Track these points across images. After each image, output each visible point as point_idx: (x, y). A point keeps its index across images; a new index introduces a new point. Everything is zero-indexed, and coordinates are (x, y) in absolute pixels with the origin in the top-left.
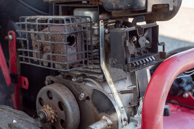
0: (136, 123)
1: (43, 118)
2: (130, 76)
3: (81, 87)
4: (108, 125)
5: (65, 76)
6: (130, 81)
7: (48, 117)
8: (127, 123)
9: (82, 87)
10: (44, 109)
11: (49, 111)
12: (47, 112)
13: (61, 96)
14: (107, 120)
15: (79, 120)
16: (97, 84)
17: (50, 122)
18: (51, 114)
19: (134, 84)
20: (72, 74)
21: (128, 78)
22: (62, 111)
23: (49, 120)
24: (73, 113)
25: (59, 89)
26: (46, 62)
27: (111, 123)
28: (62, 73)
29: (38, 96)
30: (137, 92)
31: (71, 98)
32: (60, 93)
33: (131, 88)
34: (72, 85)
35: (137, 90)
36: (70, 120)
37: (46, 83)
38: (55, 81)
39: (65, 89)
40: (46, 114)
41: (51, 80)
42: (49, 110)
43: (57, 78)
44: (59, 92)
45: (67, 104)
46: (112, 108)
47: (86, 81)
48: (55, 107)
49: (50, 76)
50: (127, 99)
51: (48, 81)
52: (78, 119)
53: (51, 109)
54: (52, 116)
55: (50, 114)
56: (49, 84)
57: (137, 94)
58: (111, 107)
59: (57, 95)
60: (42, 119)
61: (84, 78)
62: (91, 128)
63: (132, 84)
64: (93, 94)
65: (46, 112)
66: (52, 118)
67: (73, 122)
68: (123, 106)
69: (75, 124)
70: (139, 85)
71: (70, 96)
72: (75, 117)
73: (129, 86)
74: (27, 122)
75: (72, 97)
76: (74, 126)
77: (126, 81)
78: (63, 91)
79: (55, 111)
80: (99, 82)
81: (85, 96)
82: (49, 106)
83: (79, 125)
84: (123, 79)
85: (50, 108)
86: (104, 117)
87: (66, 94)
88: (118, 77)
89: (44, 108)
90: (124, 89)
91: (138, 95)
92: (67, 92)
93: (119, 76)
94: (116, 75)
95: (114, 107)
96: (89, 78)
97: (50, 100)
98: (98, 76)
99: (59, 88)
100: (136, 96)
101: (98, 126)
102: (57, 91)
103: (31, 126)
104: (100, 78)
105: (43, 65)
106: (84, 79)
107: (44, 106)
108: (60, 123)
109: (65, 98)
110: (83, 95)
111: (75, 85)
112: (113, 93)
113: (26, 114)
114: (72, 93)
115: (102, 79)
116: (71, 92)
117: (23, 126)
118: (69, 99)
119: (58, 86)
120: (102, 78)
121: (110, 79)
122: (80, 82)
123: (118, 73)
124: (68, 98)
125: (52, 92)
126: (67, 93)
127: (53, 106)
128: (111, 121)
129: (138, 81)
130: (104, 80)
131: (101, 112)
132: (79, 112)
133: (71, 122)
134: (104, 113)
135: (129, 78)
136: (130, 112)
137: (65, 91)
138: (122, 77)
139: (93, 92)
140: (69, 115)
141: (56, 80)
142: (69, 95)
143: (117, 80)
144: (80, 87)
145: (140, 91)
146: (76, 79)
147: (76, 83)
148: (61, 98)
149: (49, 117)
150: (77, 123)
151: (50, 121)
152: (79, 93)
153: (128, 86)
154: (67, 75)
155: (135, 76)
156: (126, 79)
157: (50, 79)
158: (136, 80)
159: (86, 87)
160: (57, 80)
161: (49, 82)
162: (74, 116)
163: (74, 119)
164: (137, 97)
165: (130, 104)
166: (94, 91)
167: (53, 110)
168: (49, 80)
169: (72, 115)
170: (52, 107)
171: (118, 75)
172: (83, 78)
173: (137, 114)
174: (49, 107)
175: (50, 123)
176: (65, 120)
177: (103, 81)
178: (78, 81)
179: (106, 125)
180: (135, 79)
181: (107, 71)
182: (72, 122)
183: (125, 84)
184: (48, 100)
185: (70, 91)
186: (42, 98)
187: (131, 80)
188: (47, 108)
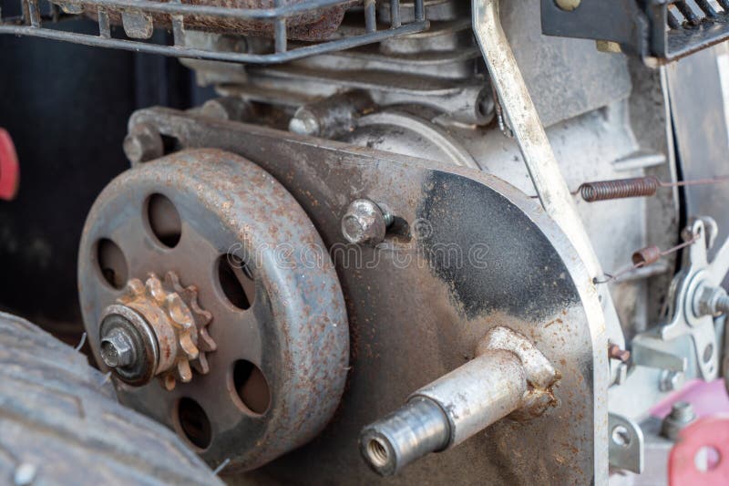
0: (665, 374)
1: (131, 358)
2: (627, 95)
3: (351, 166)
4: (531, 385)
5: (241, 106)
6: (627, 127)
7: (162, 346)
8: (624, 368)
9: (361, 164)
10: (133, 304)
11: (164, 316)
12: (155, 322)
13: (233, 222)
14: (521, 352)
15: (343, 360)
16: (448, 143)
17: (171, 379)
18: (179, 331)
19: (652, 146)
20: (285, 93)
21: (614, 108)
22: (242, 313)
23: (165, 364)
24: (311, 318)
25: (221, 182)
26: (144, 14)
27: (546, 371)
28: (224, 93)
29: (86, 229)
30: (671, 188)
31: (294, 232)
32: (226, 205)
33: (633, 169)
34: (298, 157)
35: (669, 180)
36: (296, 360)
37: (134, 148)
38: (188, 136)
39: (253, 180)
40: (147, 329)
41: (162, 130)
42: (165, 307)
43: (197, 119)
44: (221, 200)
45: (275, 267)
46: (549, 282)
47: (379, 131)
48: (197, 291)
49: (156, 108)
50: (614, 232)
51: (143, 139)
52: (340, 356)
53: (175, 300)
54: (182, 343)
55: (169, 332)
56: (148, 157)
57: (666, 201)
58: (548, 276)
59: (209, 218)
60: (127, 362)
61: (359, 113)
62: (435, 401)
63: (636, 147)
64: (428, 203)
65: (149, 317)
66: (181, 353)
67: (310, 374)
68: (601, 274)
69: (323, 382)
70: (681, 149)
71: (285, 219)
72: (322, 341)
73: (624, 159)
74: (49, 372)
75: (300, 228)
76: (318, 393)
77: (603, 129)
78: (242, 194)
79: (199, 311)
80: (452, 134)
81: (377, 217)
82: (159, 284)
83: (342, 392)
84: (590, 117)
85: (172, 297)
86: (500, 338)
87: (262, 210)
88: (561, 101)
89: (132, 296)
90: (596, 174)
91: (673, 206)
92: (269, 199)
93: (569, 94)
94: (550, 91)
95: (568, 275)
96: (390, 112)
97: (167, 250)
98: (449, 96)
99: (221, 177)
100: (665, 214)
101: (474, 387)
102: (208, 195)
103: (78, 400)
104: (462, 110)
105: (118, 32)
106: (364, 118)
107: (132, 284)
108: (229, 383)
109: (257, 234)
110: (364, 213)
111: (316, 156)
112: (547, 195)
113: (36, 328)
114: (296, 205)
115: (475, 118)
116: (289, 198)
117: (33, 396)
118: (281, 236)
119: (212, 162)
120: (472, 112)
121: (526, 113)
122: (342, 137)
123: (564, 77)
124: (275, 230)
125: (176, 199)
126: (269, 204)
127: (184, 287)
128: (544, 361)
129: (677, 126)
130: (485, 121)
131: (479, 306)
132: (343, 311)
133: (300, 373)
134: (500, 315)
135: (622, 112)
136: (627, 309)
137: (257, 190)
138: (585, 105)
139: (434, 190)
140: (286, 332)
141: (193, 133)
142: (280, 213)
143: (559, 118)
144: (349, 163)
145: (686, 183)
146: (318, 118)
147: (319, 141)
148: (233, 234)
149: (168, 350)
150: (332, 375)
151: (173, 373)
152: (342, 200)
153: (618, 155)
154: (254, 103)
155: (657, 99)
156: (605, 118)
157: (152, 128)
158: (663, 120)
159: (383, 164)
160: (198, 128)
161: (152, 147)
162: (314, 338)
163: (319, 357)
164: (669, 220)
165: (637, 258)
166: (438, 185)
167: (185, 306)
168: (147, 132)
169: (306, 329)
170: (177, 287)
171: (565, 91)
172: (353, 114)
173: (679, 315)
174: (160, 291)
175: (171, 386)
176: (264, 361)
177: (474, 127)
178: (329, 129)
179: (519, 383)
180: (657, 116)
181: (507, 65)
182: (306, 372)
183: (600, 147)
184: (151, 248)
185: (284, 190)
186: (113, 238)
187: (634, 119)
188: (153, 293)
